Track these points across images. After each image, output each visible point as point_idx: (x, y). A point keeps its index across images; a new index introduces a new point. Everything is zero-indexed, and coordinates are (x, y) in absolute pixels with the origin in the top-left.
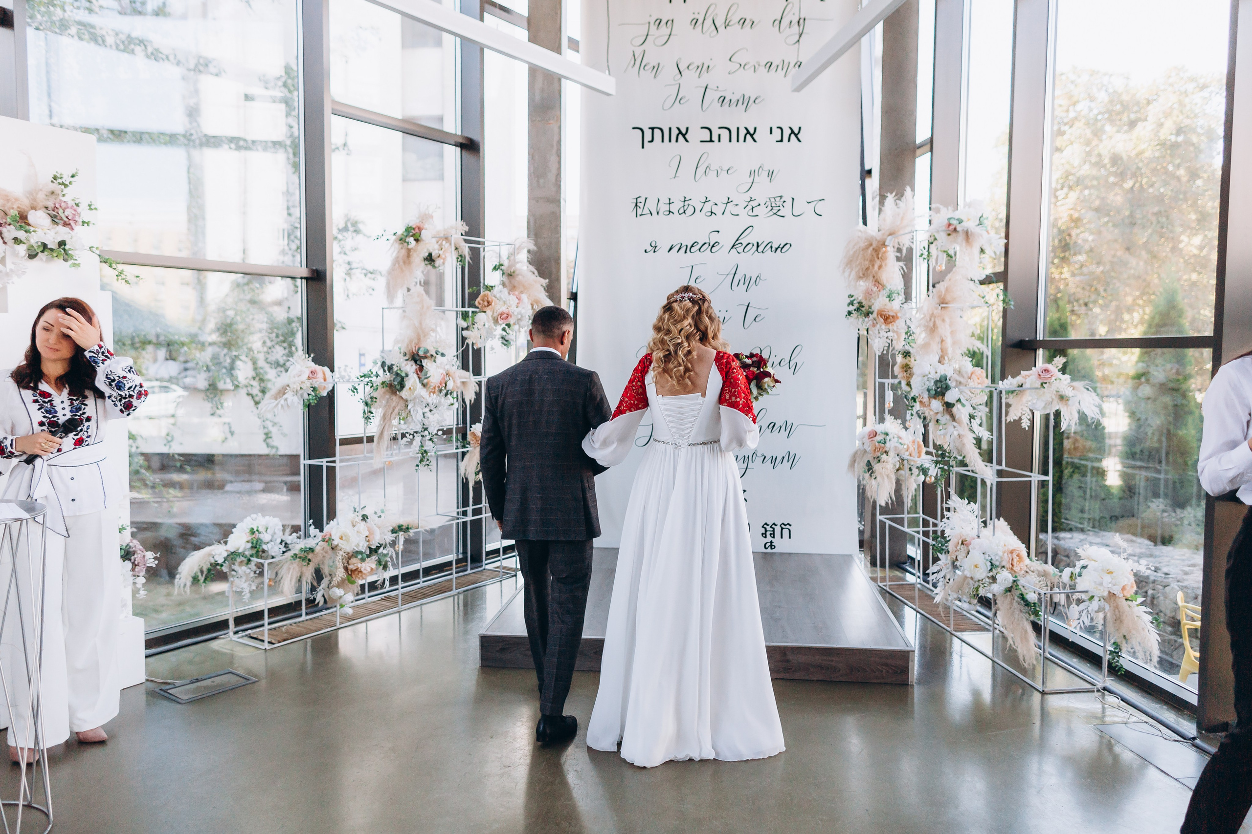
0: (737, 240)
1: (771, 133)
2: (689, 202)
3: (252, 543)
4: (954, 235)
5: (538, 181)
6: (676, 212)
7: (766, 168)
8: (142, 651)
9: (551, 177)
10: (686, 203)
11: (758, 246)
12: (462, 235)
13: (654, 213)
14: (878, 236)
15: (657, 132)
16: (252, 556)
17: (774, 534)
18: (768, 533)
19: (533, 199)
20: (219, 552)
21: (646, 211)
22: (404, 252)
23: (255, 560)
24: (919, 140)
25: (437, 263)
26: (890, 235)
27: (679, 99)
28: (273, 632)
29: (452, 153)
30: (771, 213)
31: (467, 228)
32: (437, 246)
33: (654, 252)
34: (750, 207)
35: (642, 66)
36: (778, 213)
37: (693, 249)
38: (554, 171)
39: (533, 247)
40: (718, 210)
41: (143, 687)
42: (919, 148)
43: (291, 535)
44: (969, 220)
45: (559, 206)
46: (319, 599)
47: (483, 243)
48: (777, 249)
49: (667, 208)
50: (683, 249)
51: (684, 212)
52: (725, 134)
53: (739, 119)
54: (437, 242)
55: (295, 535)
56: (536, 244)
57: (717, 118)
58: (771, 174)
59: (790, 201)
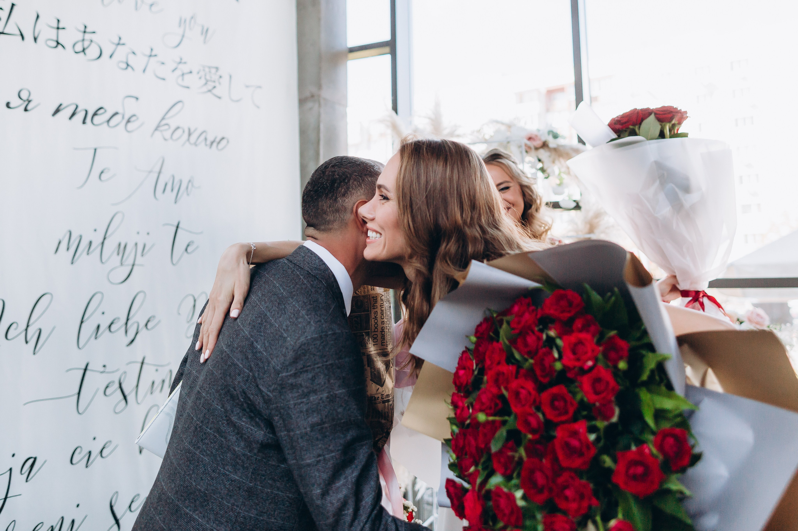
0: (163, 119)
2: (92, 36)
6: (69, 46)
7: (199, 21)
10: (87, 36)
11: (190, 134)
13: (29, 37)
21: (12, 29)
30: (205, 89)
33: (26, 110)
34: (178, 72)
36: (215, 91)
37: (96, 119)
40: (137, 62)
48: (212, 143)
49: (53, 34)
50: (80, 116)
51: (84, 50)
58: (205, 32)
59: (226, 79)
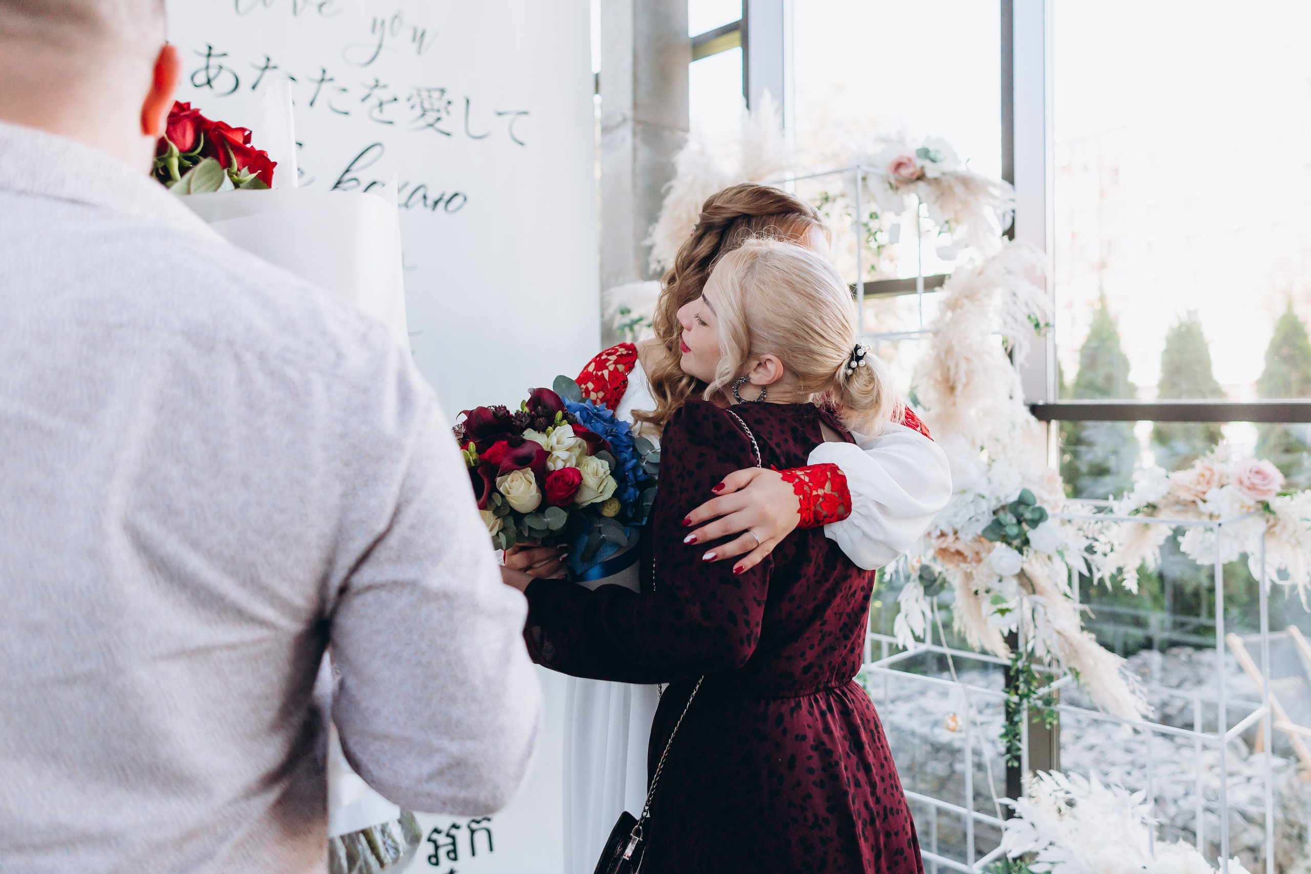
0: (348, 171)
2: (220, 59)
7: (410, 22)
10: (214, 61)
11: (399, 192)
17: (454, 851)
18: (442, 853)
30: (422, 123)
34: (373, 101)
36: (439, 125)
48: (436, 203)
51: (209, 83)
58: (419, 37)
59: (459, 105)
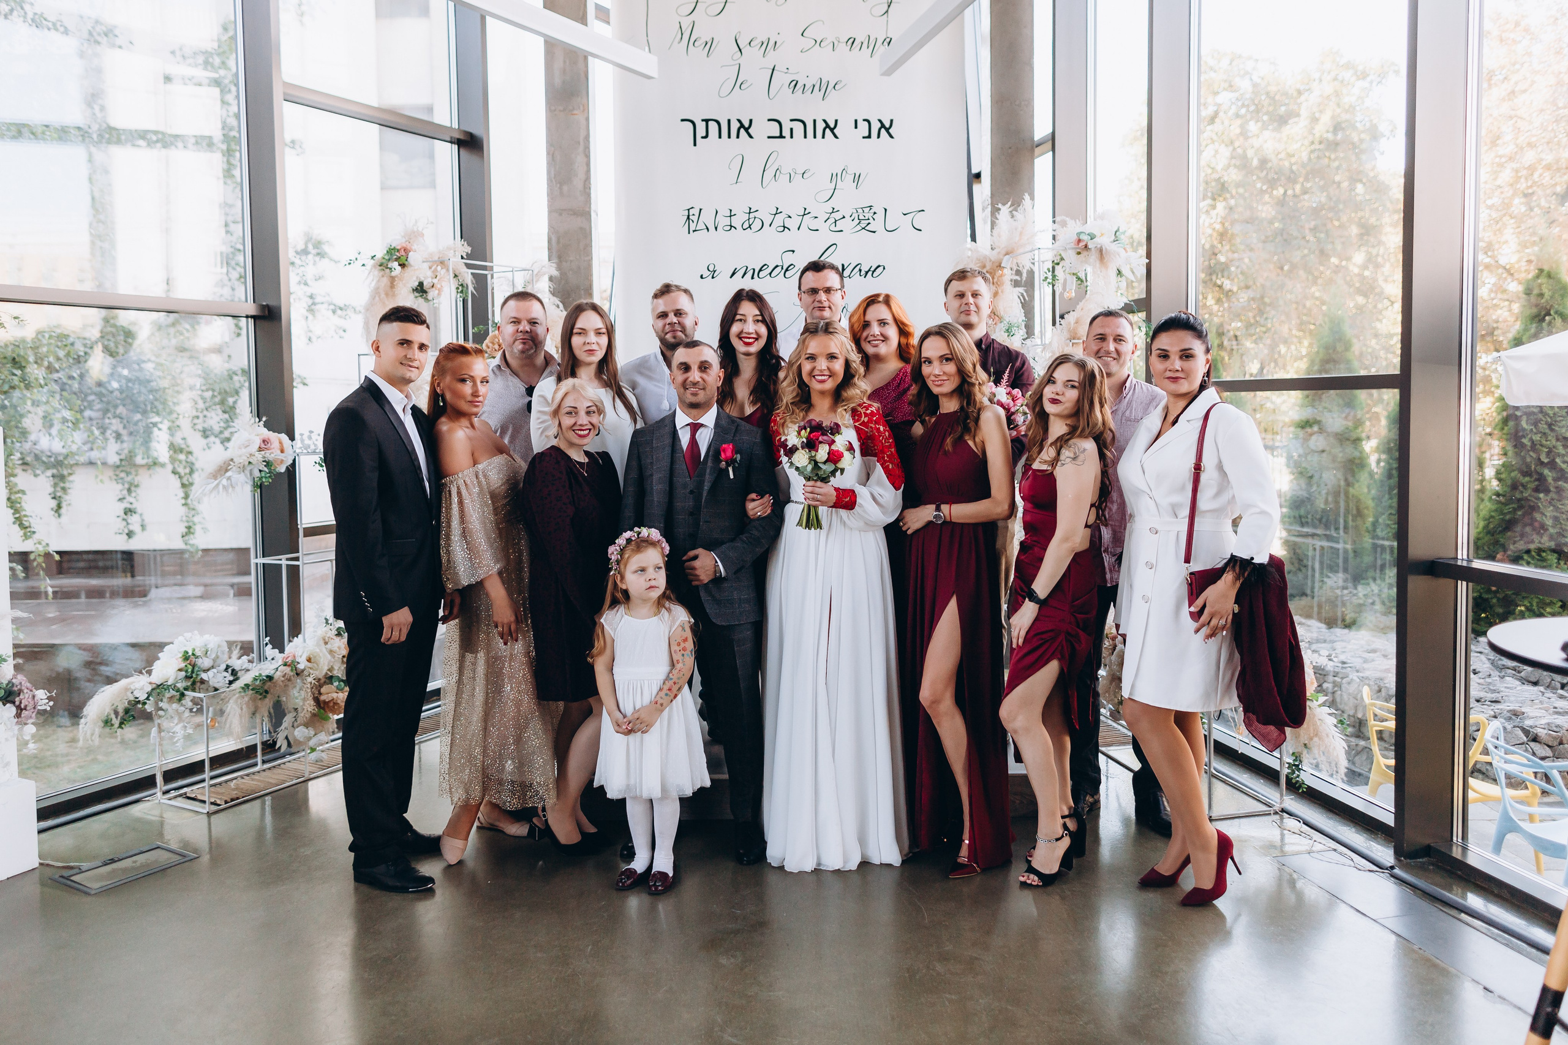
1: (856, 127)
2: (755, 214)
3: (186, 671)
4: (1085, 253)
5: (560, 188)
6: (739, 226)
7: (851, 171)
8: (34, 825)
9: (578, 182)
10: (752, 215)
12: (462, 258)
13: (712, 228)
14: (993, 256)
15: (713, 126)
16: (186, 689)
19: (555, 211)
20: (139, 685)
21: (701, 226)
22: (385, 281)
23: (190, 694)
24: (1038, 136)
25: (430, 296)
26: (1007, 254)
27: (739, 83)
28: (218, 789)
29: (446, 154)
30: (859, 228)
31: (469, 249)
32: (429, 273)
33: (713, 277)
34: (832, 220)
35: (692, 42)
36: (868, 228)
37: (762, 274)
38: (581, 175)
39: (555, 273)
40: (792, 224)
41: (36, 875)
42: (1037, 146)
43: (239, 658)
44: (1102, 235)
45: (589, 220)
46: (281, 743)
47: (491, 268)
48: (867, 273)
49: (728, 221)
50: (749, 275)
51: (750, 227)
52: (798, 128)
53: (816, 110)
54: (430, 268)
55: (245, 658)
56: (559, 268)
57: (788, 107)
58: (857, 178)
59: (881, 213)
